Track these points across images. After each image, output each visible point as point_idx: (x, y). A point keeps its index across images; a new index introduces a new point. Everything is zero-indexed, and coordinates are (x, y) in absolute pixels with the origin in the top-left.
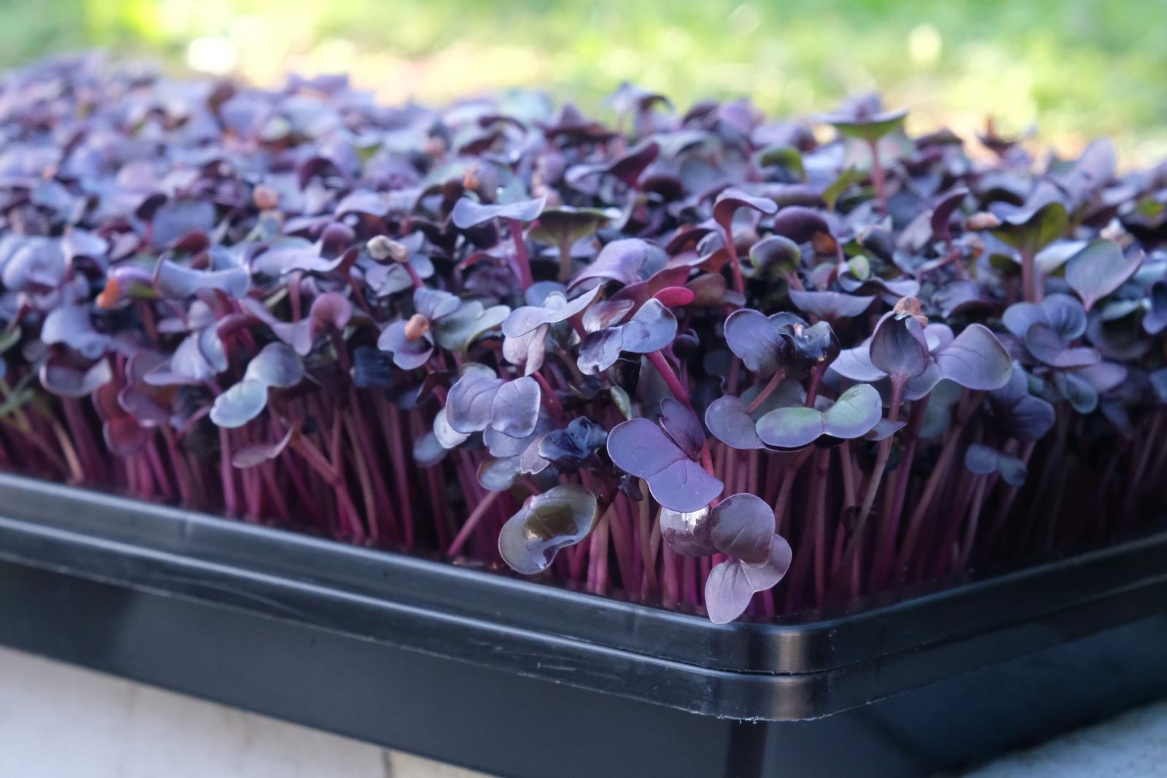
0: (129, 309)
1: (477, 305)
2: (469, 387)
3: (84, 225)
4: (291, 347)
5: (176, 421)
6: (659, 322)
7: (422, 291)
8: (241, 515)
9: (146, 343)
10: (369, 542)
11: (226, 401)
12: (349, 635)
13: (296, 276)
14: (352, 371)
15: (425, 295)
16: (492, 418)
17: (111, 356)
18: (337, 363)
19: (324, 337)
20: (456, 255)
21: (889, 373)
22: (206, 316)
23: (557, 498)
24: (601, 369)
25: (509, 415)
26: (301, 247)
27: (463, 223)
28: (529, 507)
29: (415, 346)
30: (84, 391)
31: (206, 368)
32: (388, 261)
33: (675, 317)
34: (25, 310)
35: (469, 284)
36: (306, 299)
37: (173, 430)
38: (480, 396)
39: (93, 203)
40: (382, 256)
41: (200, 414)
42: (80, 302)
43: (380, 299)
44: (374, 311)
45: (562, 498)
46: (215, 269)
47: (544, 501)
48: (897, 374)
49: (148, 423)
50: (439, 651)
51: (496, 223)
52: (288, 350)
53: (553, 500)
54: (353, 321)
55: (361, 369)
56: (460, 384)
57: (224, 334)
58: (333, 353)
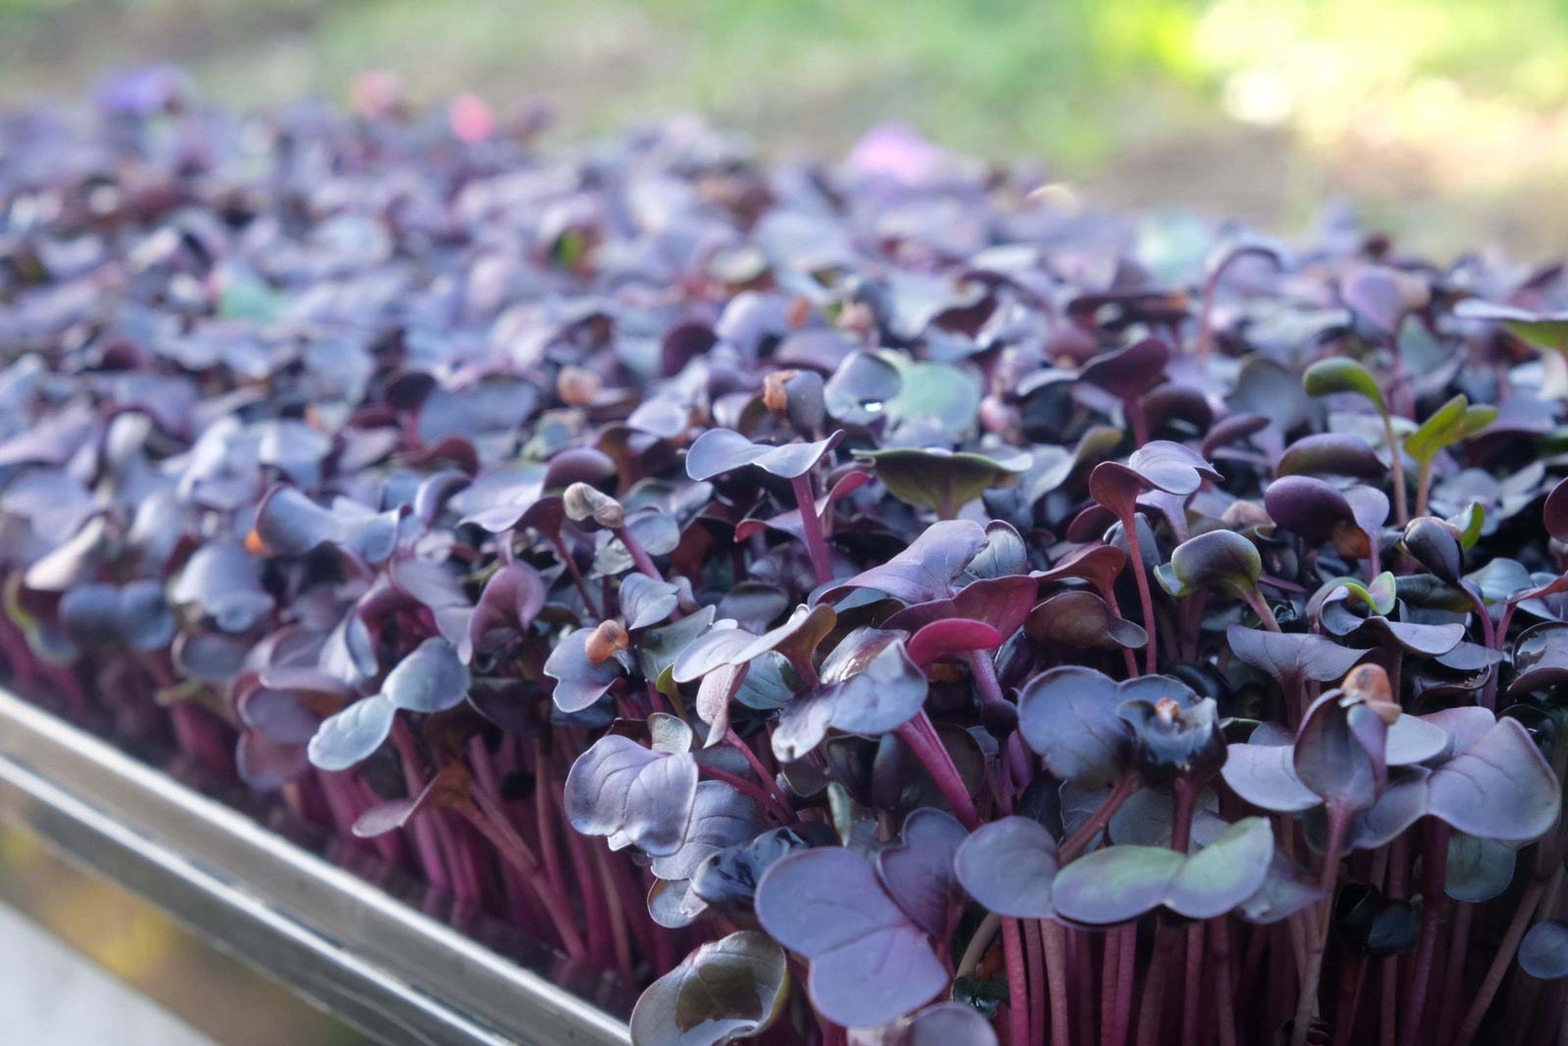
2: (603, 759)
6: (898, 681)
16: (625, 817)
21: (1326, 799)
23: (733, 953)
24: (799, 753)
25: (649, 816)
28: (692, 962)
33: (924, 675)
38: (615, 776)
40: (582, 517)
45: (739, 954)
47: (714, 955)
48: (1338, 801)
53: (726, 955)
56: (591, 753)
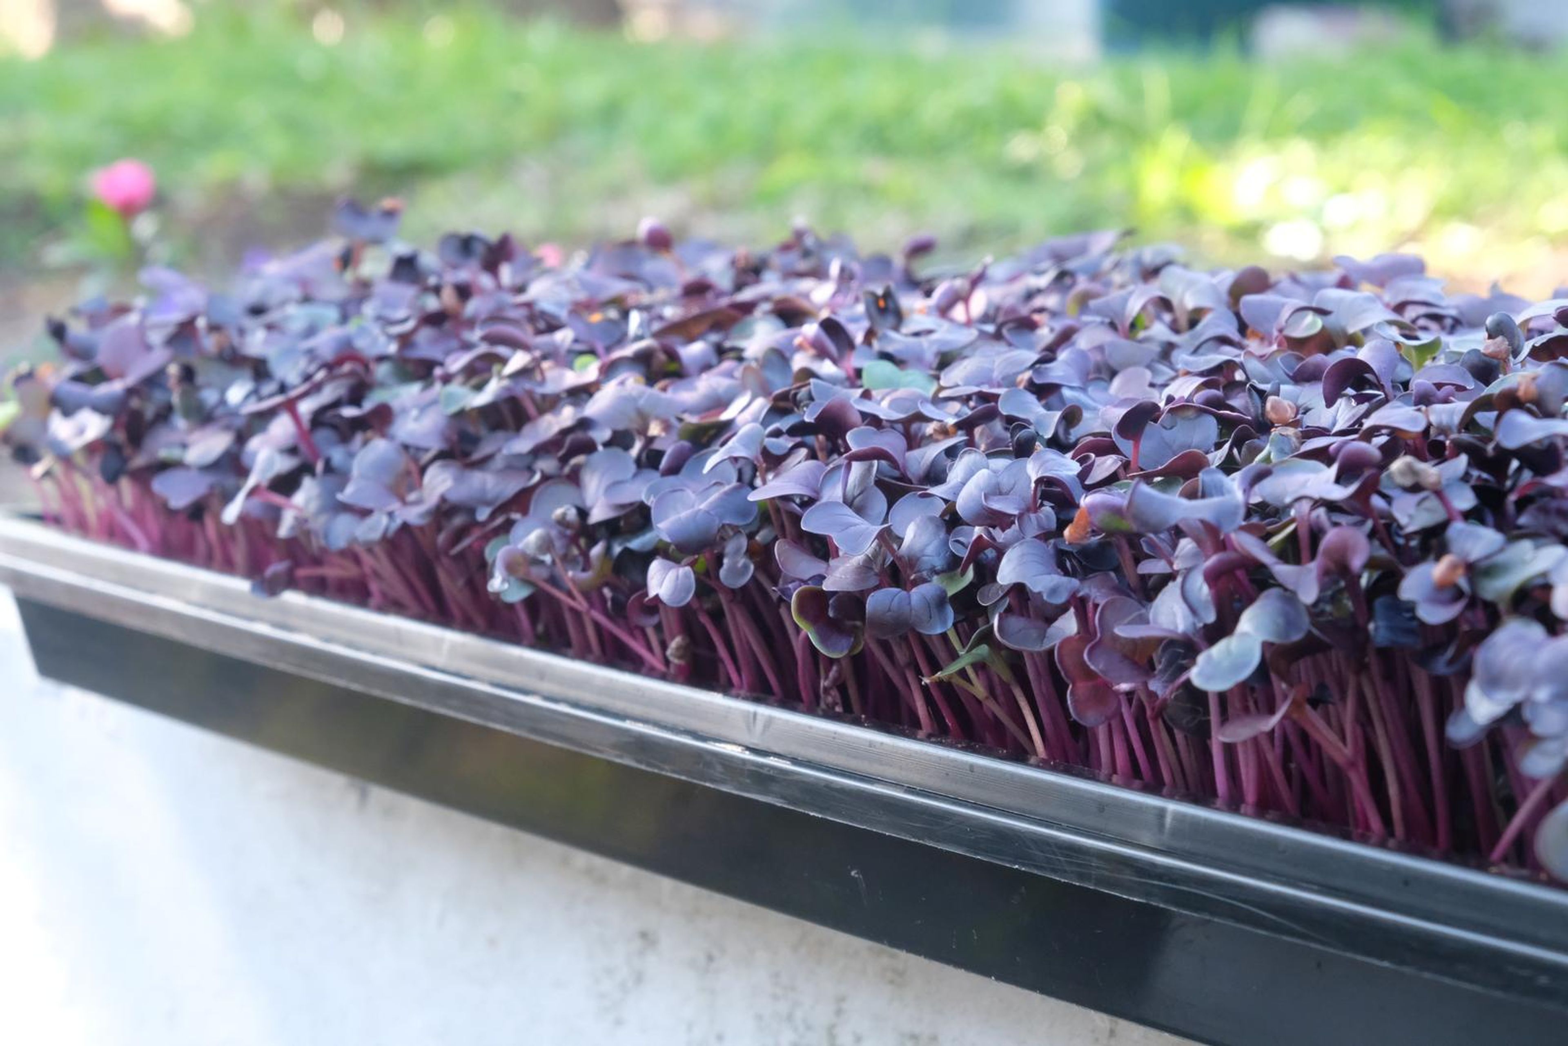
0: (1103, 546)
1: (1526, 546)
2: (1506, 645)
3: (1057, 444)
4: (1294, 594)
5: (1155, 686)
7: (1458, 526)
8: (1234, 805)
9: (1122, 589)
10: (1391, 842)
11: (1210, 657)
12: (1360, 958)
13: (1305, 506)
14: (1371, 626)
15: (1461, 532)
16: (1532, 684)
17: (1080, 604)
18: (1353, 615)
19: (1336, 582)
20: (1509, 483)
22: (1195, 555)
25: (1553, 680)
26: (1315, 471)
27: (1511, 443)
29: (1447, 595)
30: (1047, 646)
31: (1190, 619)
32: (1415, 488)
34: (979, 545)
35: (1523, 520)
36: (1316, 534)
37: (1152, 695)
38: (1518, 657)
39: (1071, 417)
40: (1408, 482)
41: (1183, 678)
42: (1045, 536)
43: (1409, 537)
44: (1398, 550)
46: (1203, 496)
49: (1124, 687)
50: (1471, 981)
51: (1560, 443)
52: (1289, 597)
54: (1371, 564)
55: (1381, 623)
56: (1493, 642)
57: (1213, 577)
58: (1349, 604)
